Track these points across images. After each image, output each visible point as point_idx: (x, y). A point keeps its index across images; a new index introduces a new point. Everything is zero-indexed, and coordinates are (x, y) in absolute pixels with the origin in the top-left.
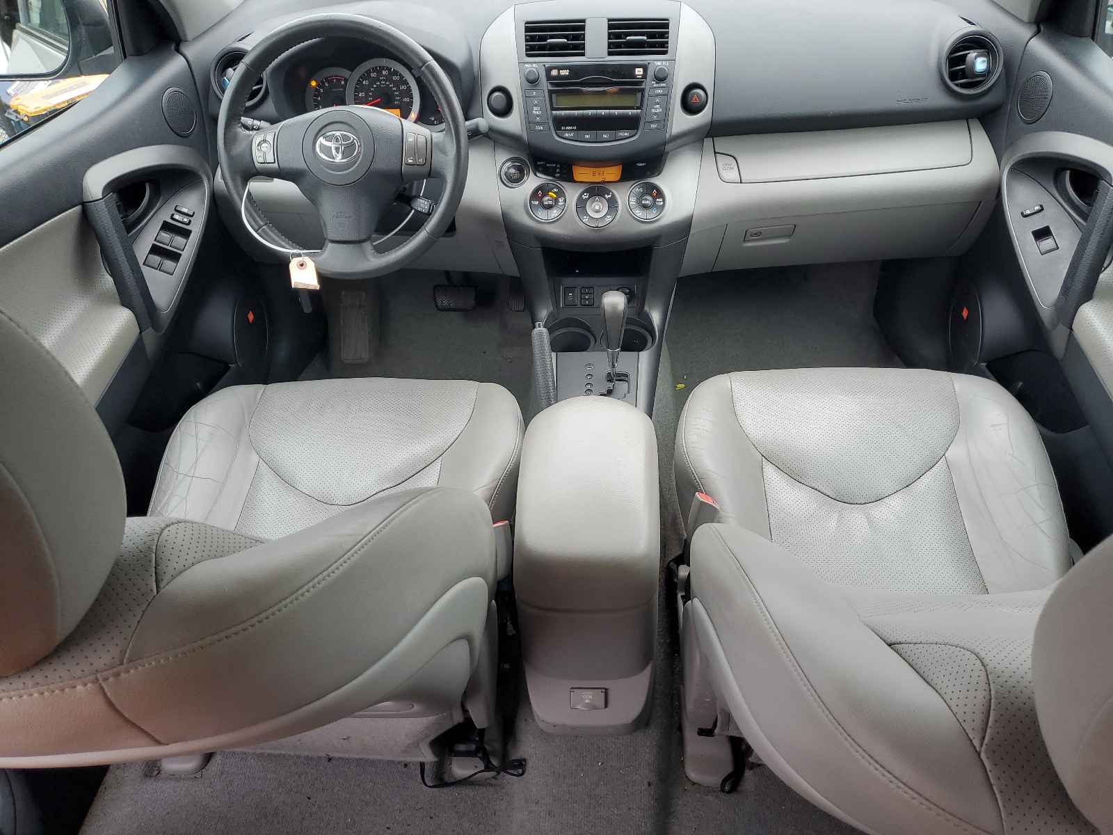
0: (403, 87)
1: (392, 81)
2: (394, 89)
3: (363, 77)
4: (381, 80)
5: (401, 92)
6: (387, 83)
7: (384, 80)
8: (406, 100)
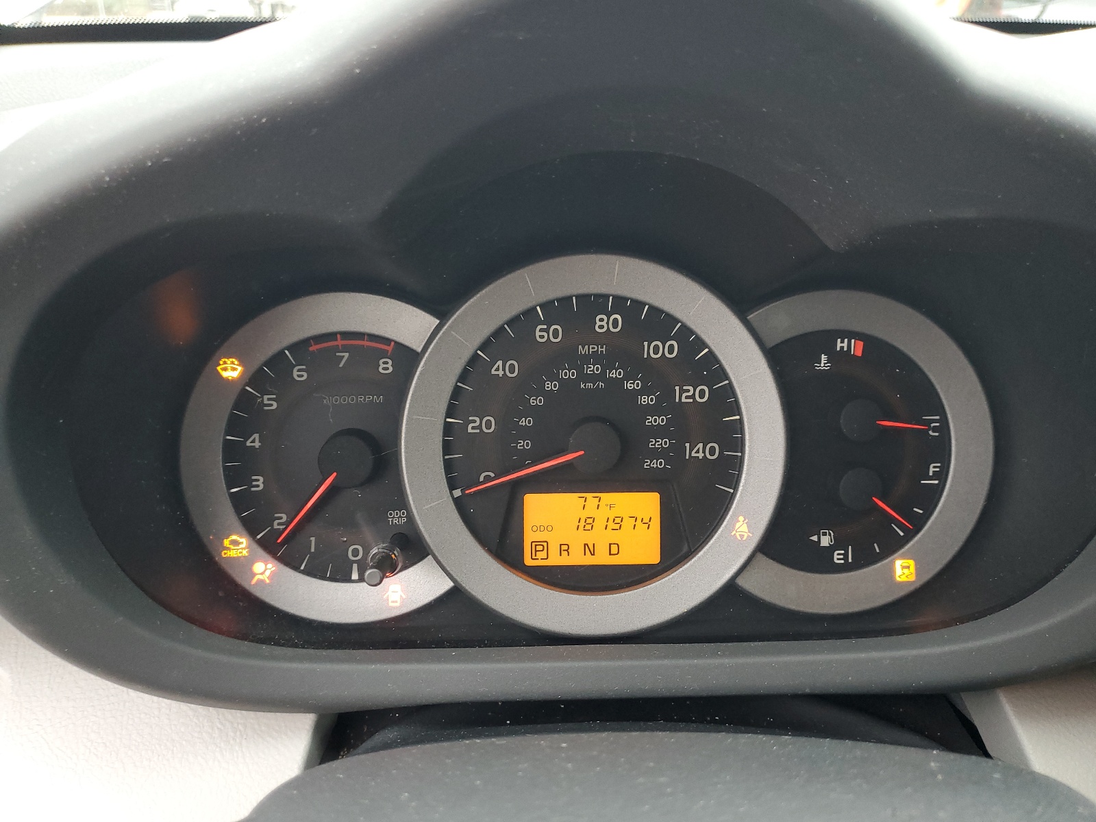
0: (691, 394)
1: (637, 365)
2: (644, 400)
3: (494, 343)
4: (586, 359)
5: (678, 412)
6: (614, 374)
7: (596, 357)
8: (699, 452)
